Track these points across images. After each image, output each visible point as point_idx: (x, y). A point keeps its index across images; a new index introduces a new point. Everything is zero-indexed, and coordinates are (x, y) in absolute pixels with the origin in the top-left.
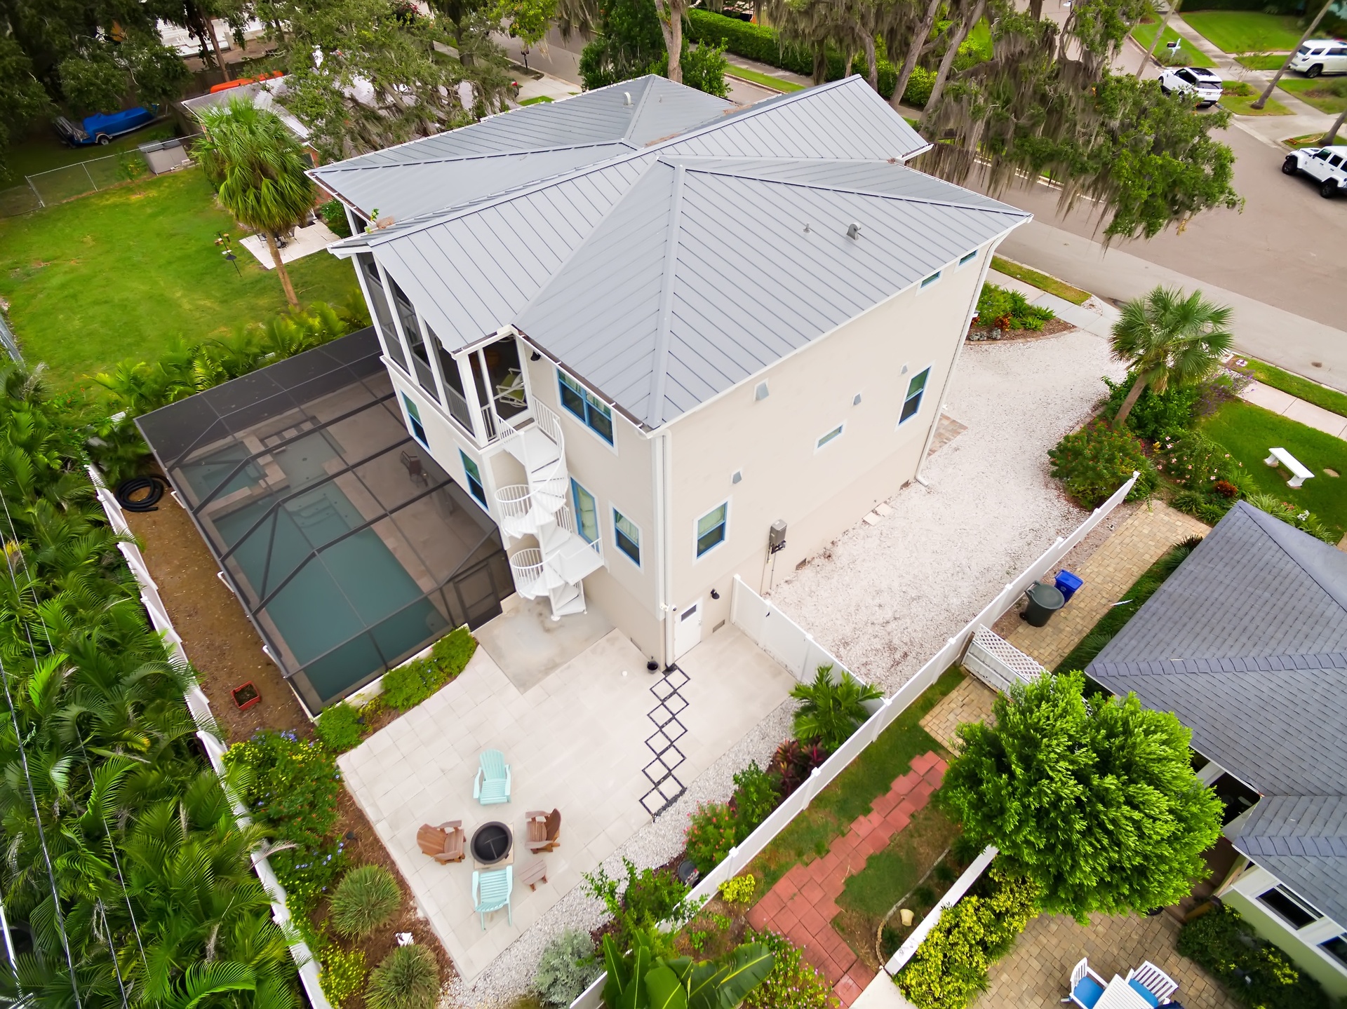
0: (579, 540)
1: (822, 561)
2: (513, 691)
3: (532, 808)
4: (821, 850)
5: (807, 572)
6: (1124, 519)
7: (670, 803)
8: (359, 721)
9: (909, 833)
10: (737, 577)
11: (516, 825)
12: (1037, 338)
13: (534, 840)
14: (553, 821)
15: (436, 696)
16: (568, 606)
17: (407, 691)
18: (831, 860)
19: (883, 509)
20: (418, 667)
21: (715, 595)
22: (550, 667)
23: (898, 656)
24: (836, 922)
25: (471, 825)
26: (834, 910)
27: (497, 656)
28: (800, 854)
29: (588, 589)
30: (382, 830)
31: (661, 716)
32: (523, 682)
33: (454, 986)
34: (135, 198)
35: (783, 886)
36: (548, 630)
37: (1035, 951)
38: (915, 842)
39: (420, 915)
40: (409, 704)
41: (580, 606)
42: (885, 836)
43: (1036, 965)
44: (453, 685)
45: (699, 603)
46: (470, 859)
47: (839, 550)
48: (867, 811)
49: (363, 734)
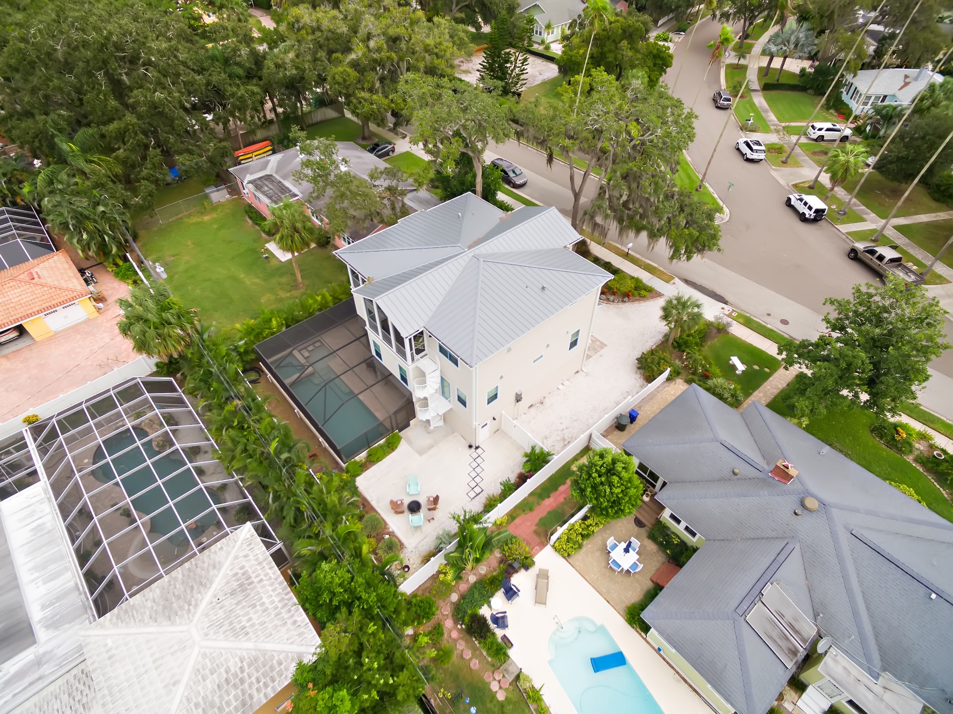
0: (442, 398)
1: (539, 405)
2: (417, 455)
3: (429, 495)
4: (531, 510)
5: (533, 409)
6: (665, 387)
7: (477, 495)
8: (361, 466)
9: (563, 504)
10: (503, 412)
11: (422, 500)
12: (645, 301)
13: (429, 505)
14: (436, 500)
15: (388, 457)
16: (436, 423)
17: (378, 455)
18: (535, 513)
19: (566, 383)
20: (381, 446)
21: (494, 419)
22: (431, 447)
23: (566, 443)
24: (535, 532)
25: (407, 501)
26: (534, 528)
27: (409, 442)
28: (524, 511)
29: (445, 417)
30: (374, 503)
31: (474, 465)
32: (421, 452)
33: (405, 551)
34: (206, 218)
35: (517, 521)
36: (429, 433)
37: (600, 538)
38: (565, 507)
39: (391, 530)
40: (379, 460)
41: (441, 423)
42: (554, 505)
43: (600, 542)
44: (393, 453)
45: (488, 422)
46: (407, 512)
47: (546, 401)
48: (549, 497)
49: (363, 471)
